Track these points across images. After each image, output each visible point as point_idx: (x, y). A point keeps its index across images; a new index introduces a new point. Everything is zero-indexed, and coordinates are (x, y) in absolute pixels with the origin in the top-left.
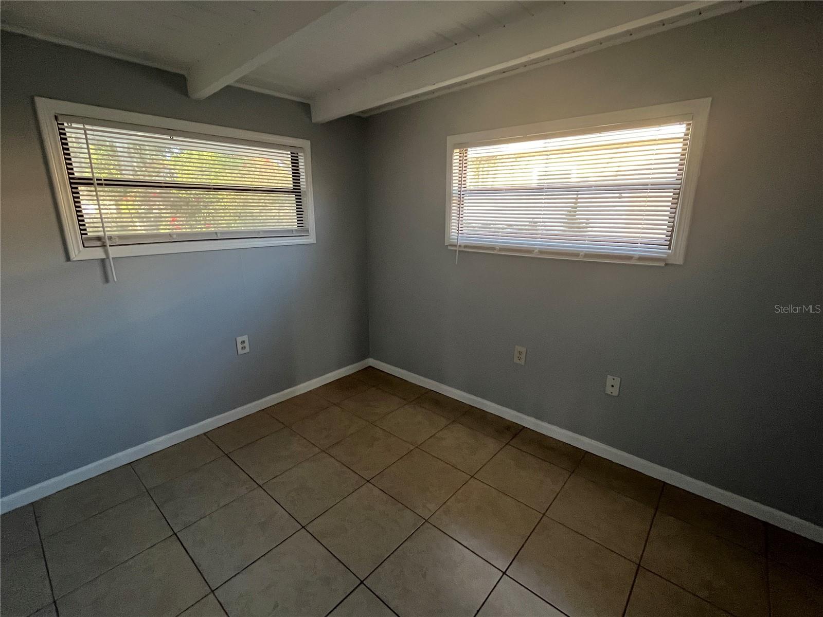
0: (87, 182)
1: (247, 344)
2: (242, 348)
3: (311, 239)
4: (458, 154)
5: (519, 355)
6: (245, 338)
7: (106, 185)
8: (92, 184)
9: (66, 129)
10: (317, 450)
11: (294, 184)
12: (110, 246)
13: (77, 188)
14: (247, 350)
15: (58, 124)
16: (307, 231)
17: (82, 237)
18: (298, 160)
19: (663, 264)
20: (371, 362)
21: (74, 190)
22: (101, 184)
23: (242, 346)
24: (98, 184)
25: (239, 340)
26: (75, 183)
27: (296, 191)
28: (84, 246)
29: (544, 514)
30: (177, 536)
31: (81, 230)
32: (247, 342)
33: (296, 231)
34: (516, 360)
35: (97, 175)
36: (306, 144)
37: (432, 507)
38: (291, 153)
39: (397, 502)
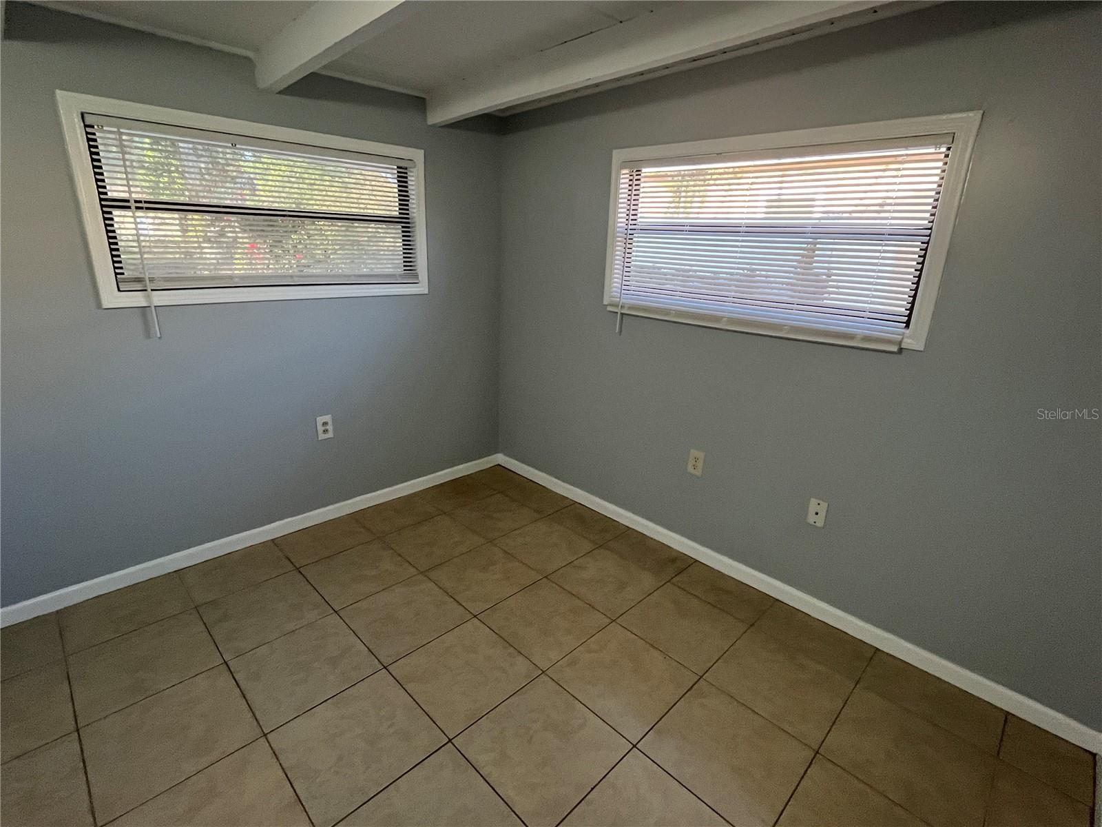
0: (123, 204)
1: (330, 427)
2: (324, 431)
3: (422, 288)
4: (628, 176)
5: (694, 463)
6: (328, 418)
7: (147, 208)
8: (129, 207)
9: (97, 134)
10: (413, 570)
11: (401, 211)
12: (152, 290)
13: (111, 213)
14: (330, 435)
15: (86, 126)
16: (416, 276)
17: (116, 277)
18: (406, 178)
19: (895, 349)
20: (500, 459)
21: (106, 216)
22: (142, 208)
23: (323, 428)
24: (137, 208)
25: (320, 420)
26: (108, 205)
27: (403, 221)
28: (119, 290)
29: (701, 677)
30: (227, 665)
31: (115, 268)
32: (330, 423)
33: (400, 275)
34: (690, 469)
35: (135, 196)
36: (418, 155)
37: (554, 655)
38: (398, 167)
39: (508, 645)
